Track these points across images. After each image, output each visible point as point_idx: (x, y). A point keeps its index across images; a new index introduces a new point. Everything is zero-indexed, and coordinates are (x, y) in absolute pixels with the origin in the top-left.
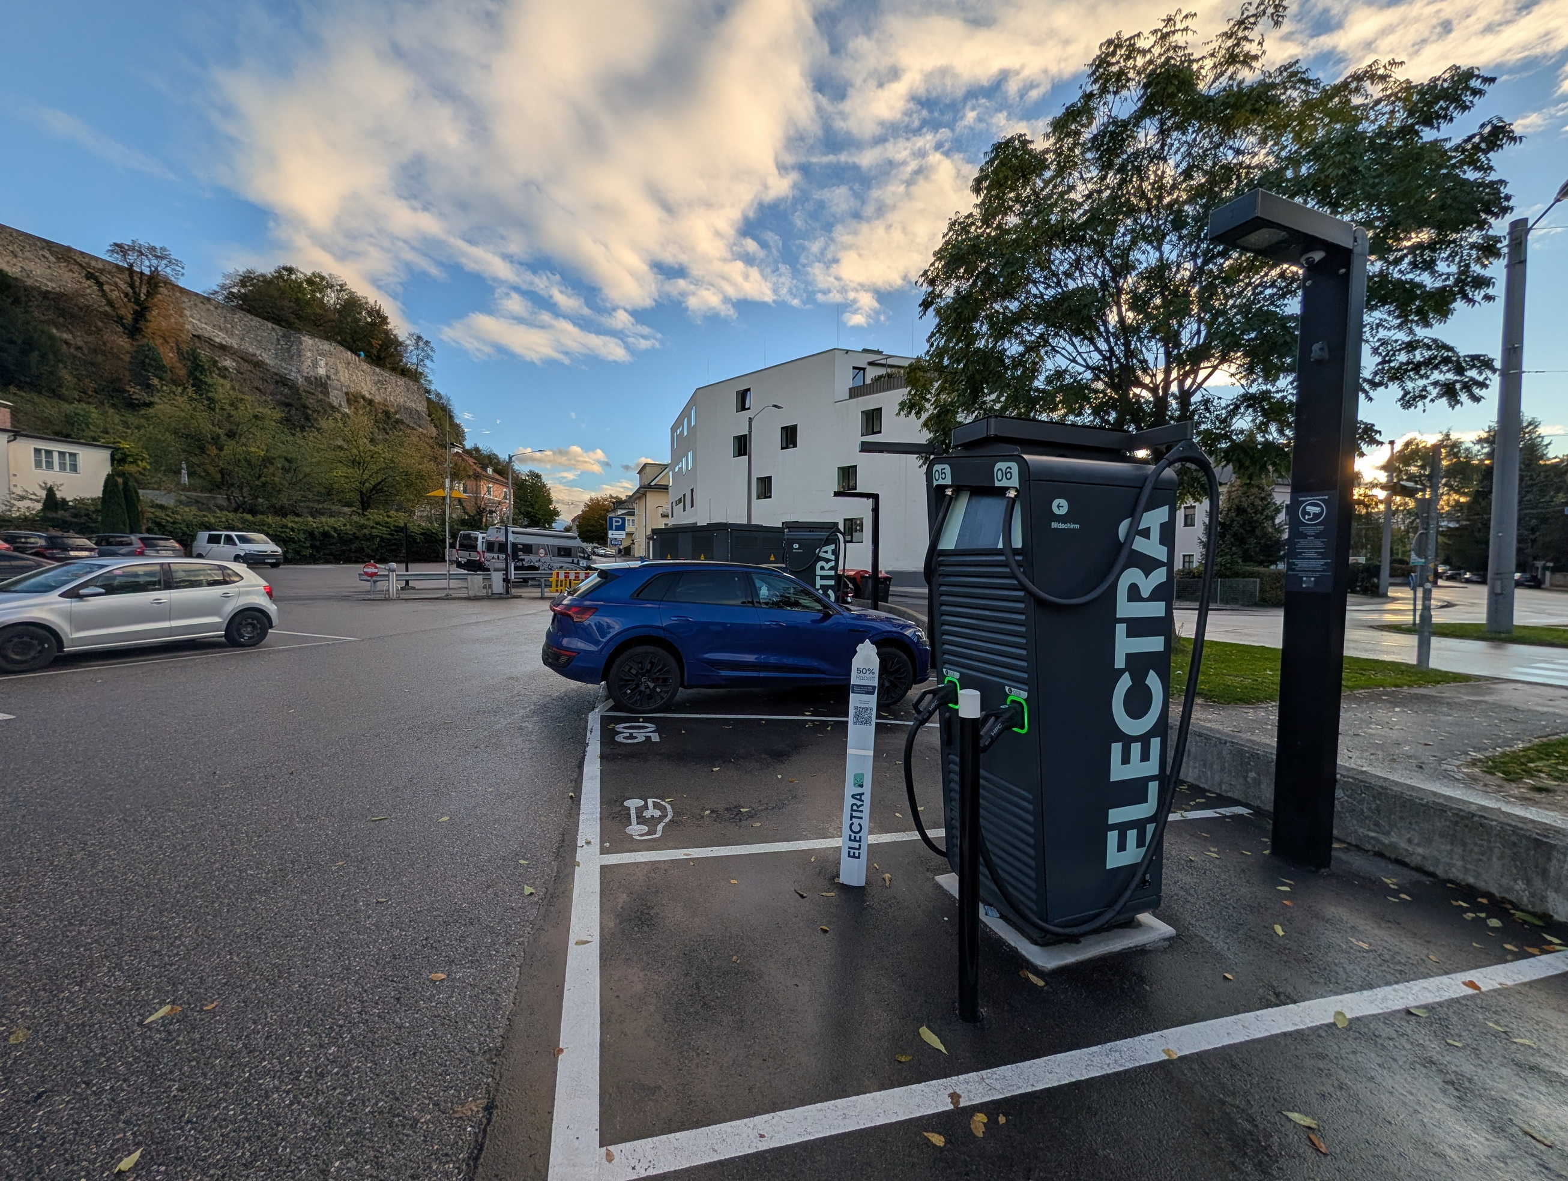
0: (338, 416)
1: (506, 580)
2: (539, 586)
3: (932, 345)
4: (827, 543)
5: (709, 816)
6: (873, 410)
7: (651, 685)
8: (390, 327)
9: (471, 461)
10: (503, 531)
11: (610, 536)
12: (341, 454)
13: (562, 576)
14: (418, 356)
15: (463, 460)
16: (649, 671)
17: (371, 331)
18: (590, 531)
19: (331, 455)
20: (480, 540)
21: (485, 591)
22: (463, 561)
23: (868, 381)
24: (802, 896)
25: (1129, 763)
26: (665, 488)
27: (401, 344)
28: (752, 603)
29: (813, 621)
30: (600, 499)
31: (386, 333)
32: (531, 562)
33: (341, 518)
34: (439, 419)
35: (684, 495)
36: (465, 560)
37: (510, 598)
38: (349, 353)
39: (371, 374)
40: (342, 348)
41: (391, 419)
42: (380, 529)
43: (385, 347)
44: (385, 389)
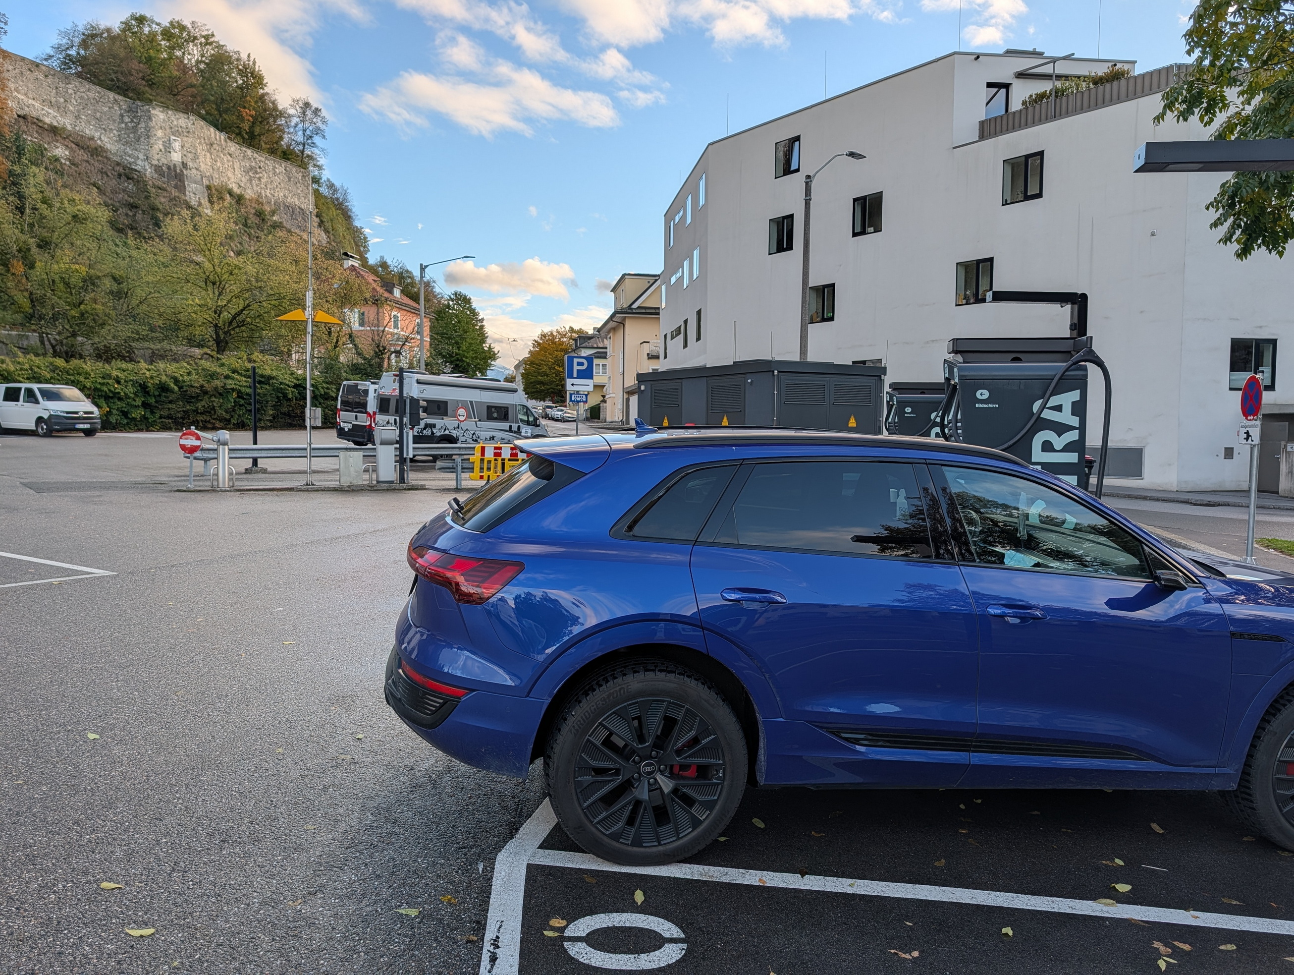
1: (400, 459)
2: (453, 469)
4: (1063, 385)
6: (1027, 157)
8: (266, 90)
9: (371, 278)
11: (569, 388)
14: (304, 130)
15: (362, 277)
17: (243, 98)
18: (542, 383)
20: (371, 395)
22: (347, 427)
23: (1016, 105)
26: (654, 312)
30: (555, 334)
31: (262, 98)
32: (445, 430)
33: (185, 364)
34: (332, 220)
35: (686, 322)
36: (350, 426)
37: (405, 489)
38: (212, 129)
39: (240, 158)
40: (202, 123)
41: (267, 222)
42: (237, 379)
43: (260, 120)
44: (259, 179)
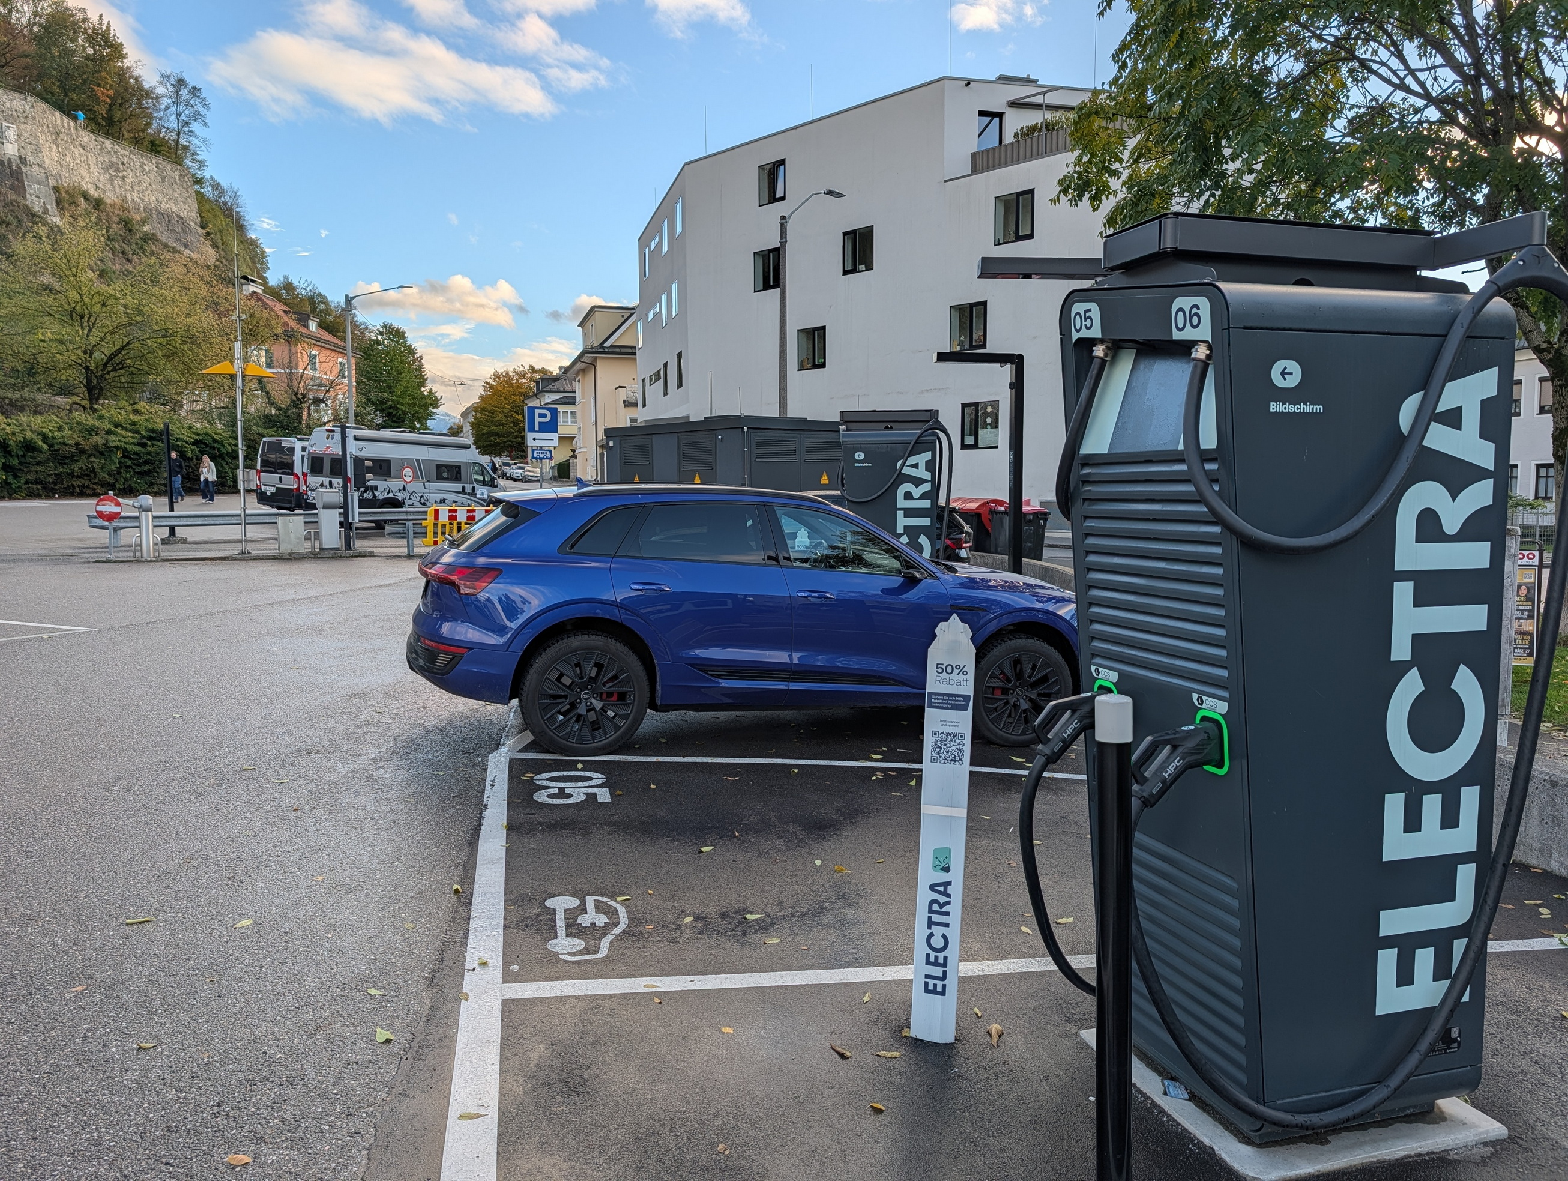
0: (43, 230)
1: (345, 525)
2: (403, 535)
3: (1124, 66)
4: (917, 448)
5: (691, 926)
6: (1019, 194)
7: (598, 705)
8: (127, 63)
9: (279, 308)
10: (338, 436)
11: (530, 442)
12: (50, 300)
13: (444, 517)
14: (179, 115)
15: (265, 306)
16: (593, 680)
17: (95, 72)
18: (497, 434)
19: (33, 303)
20: (298, 453)
21: (308, 544)
22: (269, 491)
23: (1008, 139)
24: (843, 1056)
25: (1418, 829)
26: (628, 352)
27: (148, 94)
28: (776, 559)
29: (886, 591)
30: (511, 374)
31: (122, 74)
32: (389, 492)
33: (54, 417)
34: (220, 232)
35: (665, 365)
36: (273, 489)
37: (352, 557)
38: (58, 114)
39: (97, 151)
40: (44, 106)
41: (135, 234)
42: (121, 435)
43: (120, 102)
44: (123, 178)
